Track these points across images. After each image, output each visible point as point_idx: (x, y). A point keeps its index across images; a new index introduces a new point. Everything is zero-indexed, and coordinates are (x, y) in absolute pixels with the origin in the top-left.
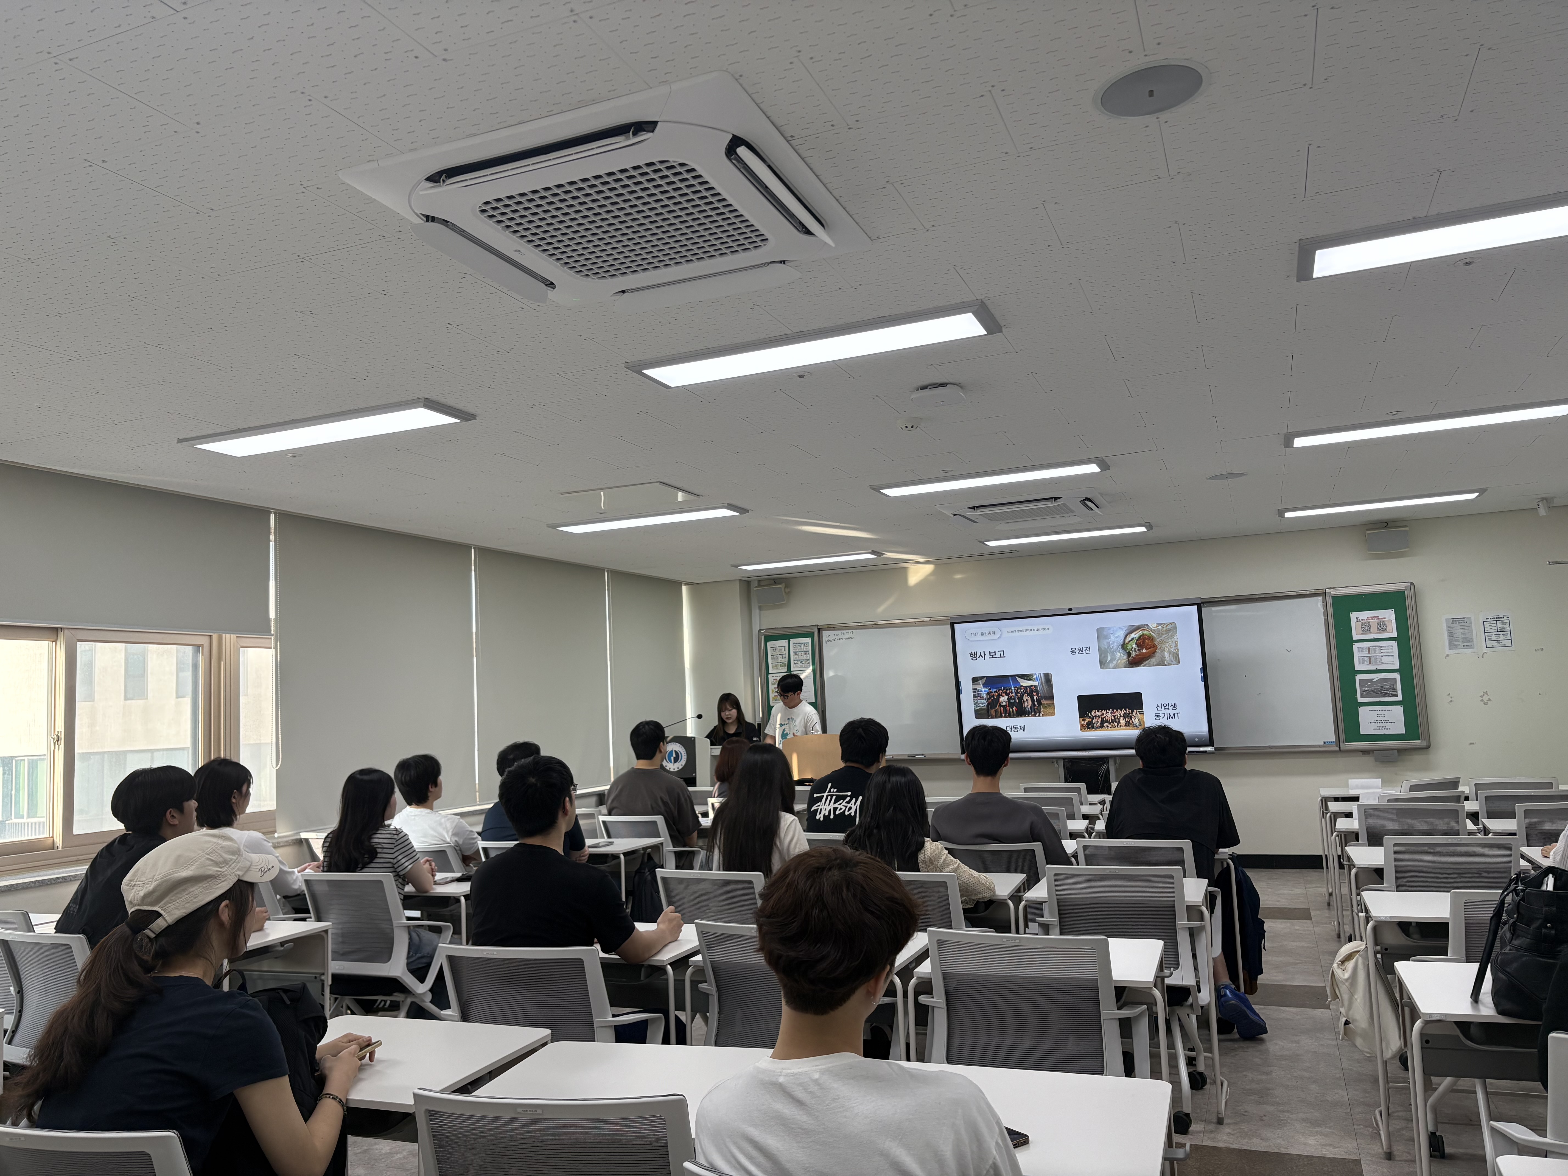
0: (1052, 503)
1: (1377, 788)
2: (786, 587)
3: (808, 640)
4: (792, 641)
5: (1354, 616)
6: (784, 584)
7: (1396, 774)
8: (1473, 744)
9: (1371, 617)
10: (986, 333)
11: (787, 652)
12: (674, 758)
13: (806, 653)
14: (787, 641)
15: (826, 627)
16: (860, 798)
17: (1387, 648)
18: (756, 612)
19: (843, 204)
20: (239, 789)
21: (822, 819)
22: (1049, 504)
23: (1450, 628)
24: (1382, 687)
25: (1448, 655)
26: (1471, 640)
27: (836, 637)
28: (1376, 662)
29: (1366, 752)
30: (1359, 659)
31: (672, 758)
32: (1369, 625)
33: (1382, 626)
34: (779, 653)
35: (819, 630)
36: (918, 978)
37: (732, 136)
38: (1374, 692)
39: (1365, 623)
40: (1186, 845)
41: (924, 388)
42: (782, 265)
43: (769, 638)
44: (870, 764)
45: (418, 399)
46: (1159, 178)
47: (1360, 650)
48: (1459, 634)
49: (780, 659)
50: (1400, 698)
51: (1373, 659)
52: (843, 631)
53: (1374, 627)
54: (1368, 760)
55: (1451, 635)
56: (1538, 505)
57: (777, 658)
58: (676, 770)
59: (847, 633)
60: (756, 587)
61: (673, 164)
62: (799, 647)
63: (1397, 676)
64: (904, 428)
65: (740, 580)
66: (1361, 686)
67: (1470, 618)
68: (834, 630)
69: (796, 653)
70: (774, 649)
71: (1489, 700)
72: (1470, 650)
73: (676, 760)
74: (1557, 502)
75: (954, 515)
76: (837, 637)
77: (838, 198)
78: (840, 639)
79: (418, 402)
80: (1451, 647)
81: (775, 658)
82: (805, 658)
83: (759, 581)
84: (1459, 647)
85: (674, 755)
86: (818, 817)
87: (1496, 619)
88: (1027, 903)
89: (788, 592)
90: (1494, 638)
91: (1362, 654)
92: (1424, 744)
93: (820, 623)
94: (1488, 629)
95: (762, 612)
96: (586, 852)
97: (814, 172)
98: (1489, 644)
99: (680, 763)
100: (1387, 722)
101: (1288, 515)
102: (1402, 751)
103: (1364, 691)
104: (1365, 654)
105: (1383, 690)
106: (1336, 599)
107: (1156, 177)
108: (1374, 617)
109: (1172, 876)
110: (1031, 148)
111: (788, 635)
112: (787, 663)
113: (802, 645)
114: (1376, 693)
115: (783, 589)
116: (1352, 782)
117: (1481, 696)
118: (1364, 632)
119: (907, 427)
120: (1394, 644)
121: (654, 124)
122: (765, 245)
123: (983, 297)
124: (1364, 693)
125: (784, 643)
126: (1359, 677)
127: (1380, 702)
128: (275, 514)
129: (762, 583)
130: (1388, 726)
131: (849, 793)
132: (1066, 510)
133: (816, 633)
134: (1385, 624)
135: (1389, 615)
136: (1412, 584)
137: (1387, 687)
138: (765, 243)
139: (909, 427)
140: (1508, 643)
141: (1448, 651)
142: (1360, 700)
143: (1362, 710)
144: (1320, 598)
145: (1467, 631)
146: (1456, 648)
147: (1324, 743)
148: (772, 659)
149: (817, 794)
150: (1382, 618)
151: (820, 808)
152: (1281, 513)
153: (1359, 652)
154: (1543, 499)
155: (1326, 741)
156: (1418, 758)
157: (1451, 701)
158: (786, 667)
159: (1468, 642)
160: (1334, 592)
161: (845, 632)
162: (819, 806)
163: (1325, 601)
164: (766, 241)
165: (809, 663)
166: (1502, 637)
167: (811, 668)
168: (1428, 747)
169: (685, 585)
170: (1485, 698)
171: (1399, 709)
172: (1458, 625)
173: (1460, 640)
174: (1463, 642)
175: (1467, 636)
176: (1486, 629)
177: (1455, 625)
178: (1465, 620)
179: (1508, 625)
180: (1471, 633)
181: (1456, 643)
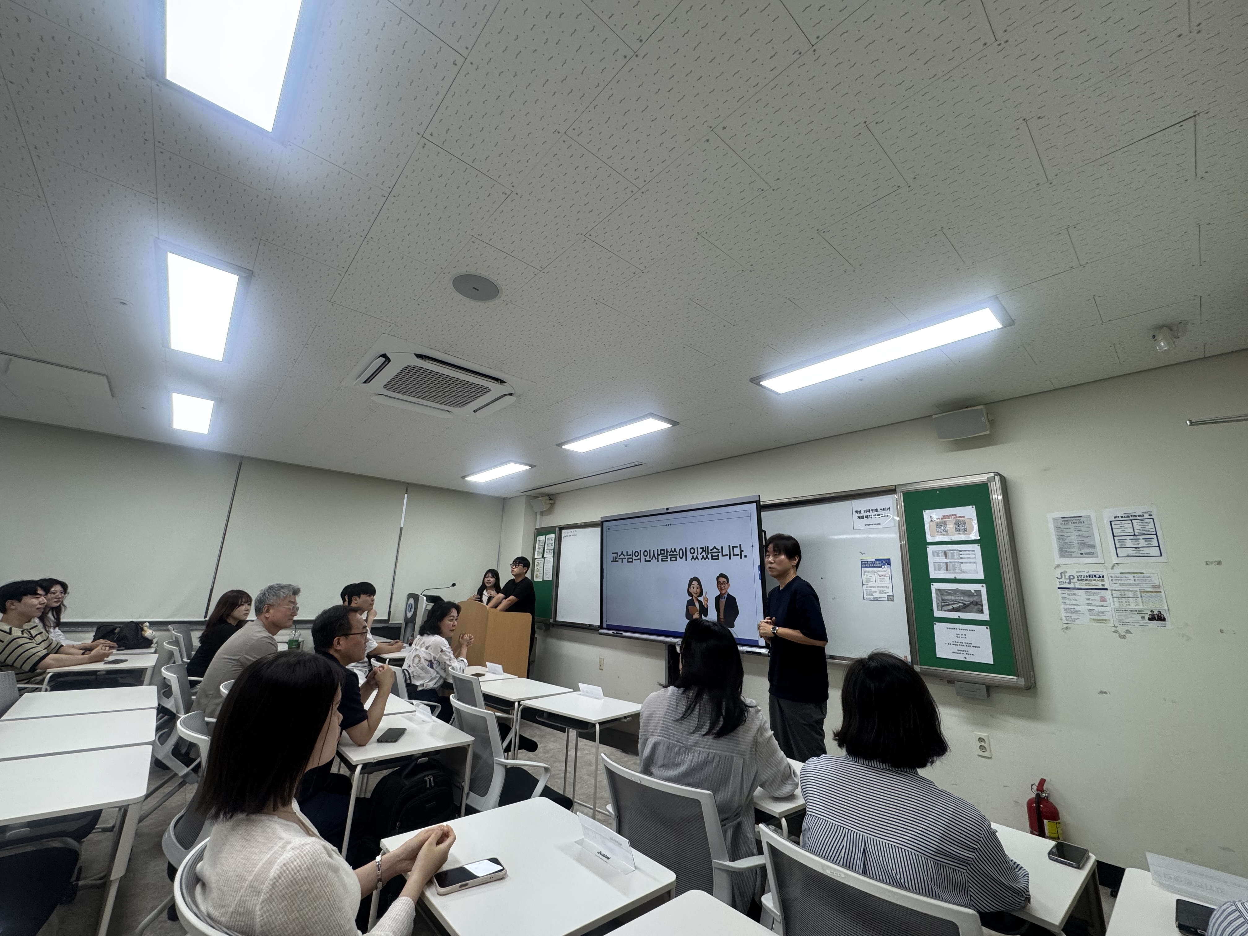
2: (550, 499)
3: (555, 534)
4: (547, 536)
5: (927, 514)
9: (947, 516)
11: (544, 544)
13: (552, 545)
15: (565, 526)
17: (967, 552)
18: (538, 516)
23: (1058, 529)
24: (964, 601)
28: (954, 569)
30: (935, 565)
32: (945, 524)
33: (961, 526)
34: (541, 545)
35: (561, 529)
38: (955, 606)
39: (940, 522)
43: (538, 534)
47: (936, 554)
48: (1073, 538)
49: (541, 549)
50: (986, 616)
51: (950, 566)
55: (1061, 539)
59: (574, 531)
62: (550, 541)
63: (982, 588)
66: (938, 598)
67: (1088, 517)
68: (569, 529)
69: (548, 544)
70: (540, 541)
72: (1091, 560)
76: (569, 534)
78: (571, 536)
80: (1063, 555)
82: (551, 548)
84: (1074, 555)
87: (1131, 518)
89: (551, 503)
90: (1129, 543)
91: (937, 559)
93: (562, 524)
94: (1119, 531)
95: (542, 517)
98: (1121, 552)
100: (969, 645)
103: (942, 604)
104: (942, 559)
105: (967, 604)
106: (909, 496)
108: (950, 515)
111: (547, 532)
112: (543, 551)
114: (956, 608)
115: (543, 501)
118: (939, 533)
120: (977, 548)
124: (942, 606)
125: (543, 537)
127: (961, 619)
130: (971, 650)
133: (559, 531)
134: (965, 523)
135: (969, 513)
136: (996, 474)
140: (1154, 551)
141: (1058, 560)
142: (937, 614)
143: (938, 627)
144: (894, 495)
145: (1085, 534)
146: (1070, 556)
148: (538, 548)
150: (960, 517)
153: (934, 556)
157: (1067, 628)
158: (542, 554)
159: (1088, 548)
160: (905, 488)
163: (897, 499)
166: (1142, 543)
168: (1033, 688)
171: (986, 631)
172: (1070, 526)
173: (1076, 546)
174: (1080, 548)
175: (1086, 540)
176: (1115, 531)
177: (1068, 526)
178: (1082, 519)
179: (1151, 526)
180: (1091, 536)
181: (1069, 550)
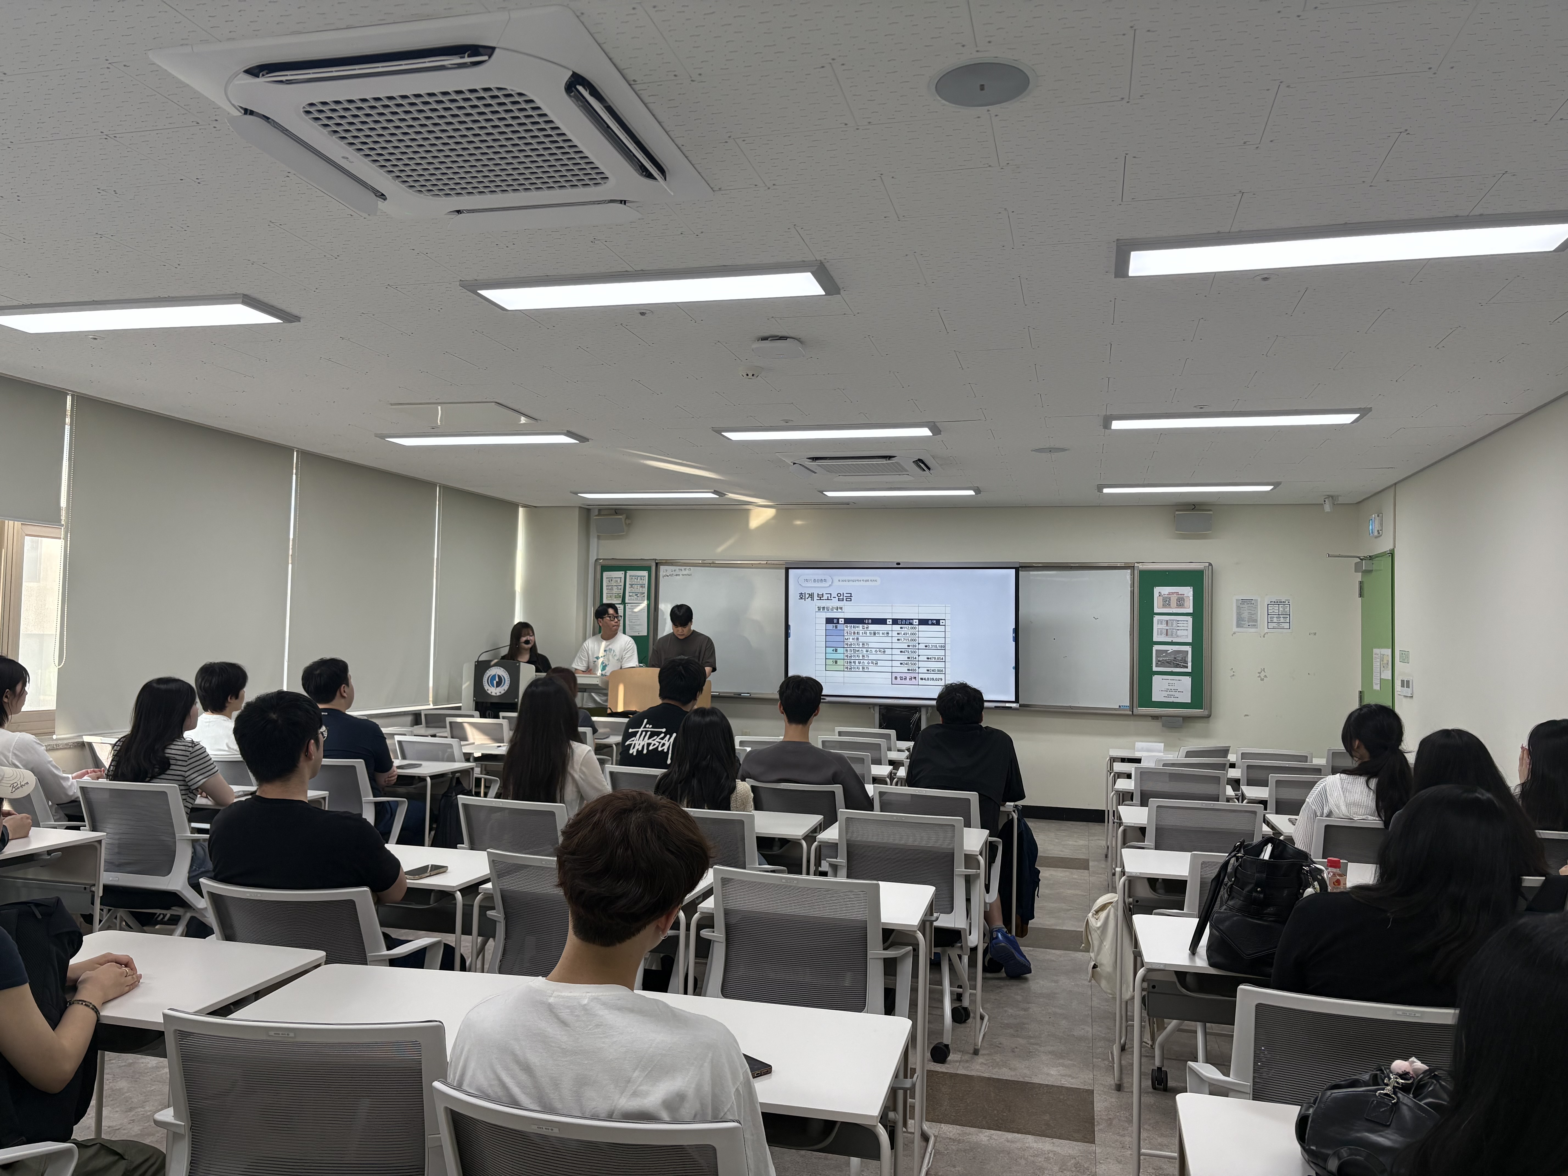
0: (886, 461)
1: (1160, 751)
2: (627, 518)
3: (645, 573)
4: (629, 573)
5: (1157, 590)
6: (624, 516)
7: (1179, 739)
8: (1248, 716)
9: (1172, 593)
10: (824, 294)
11: (622, 584)
12: (497, 682)
13: (642, 586)
14: (623, 572)
15: (664, 561)
16: (674, 735)
17: (1183, 622)
18: (594, 541)
19: (685, 152)
20: (12, 688)
21: (635, 754)
22: (884, 461)
23: (1238, 608)
24: (1175, 658)
25: (1234, 633)
26: (1256, 621)
27: (673, 573)
28: (1172, 635)
29: (1155, 717)
30: (1158, 631)
31: (495, 682)
32: (1170, 600)
33: (1180, 602)
34: (615, 584)
35: (657, 564)
36: (702, 913)
37: (571, 73)
38: (1168, 662)
39: (1166, 597)
40: (973, 797)
41: (765, 339)
42: (622, 206)
43: (605, 568)
44: (686, 702)
45: (236, 294)
46: (990, 166)
47: (1160, 622)
48: (1245, 615)
49: (615, 590)
50: (1189, 670)
51: (1169, 633)
52: (680, 568)
53: (1174, 602)
54: (1157, 724)
55: (1239, 615)
56: (1325, 501)
57: (612, 589)
58: (498, 694)
59: (685, 569)
60: (596, 516)
61: (511, 92)
62: (636, 580)
63: (1189, 649)
64: (745, 376)
65: (580, 507)
66: (1157, 656)
67: (1256, 601)
68: (672, 565)
69: (631, 585)
70: (610, 579)
71: (1266, 676)
72: (1253, 630)
73: (499, 684)
74: (1341, 500)
75: (794, 464)
76: (675, 573)
77: (680, 146)
78: (677, 575)
79: (236, 298)
80: (1239, 625)
81: (610, 588)
82: (641, 591)
83: (600, 510)
84: (1245, 626)
85: (497, 680)
86: (631, 752)
87: (1279, 603)
88: (820, 844)
89: (629, 524)
90: (1275, 620)
91: (1160, 626)
92: (1206, 713)
93: (659, 557)
94: (1271, 611)
95: (600, 541)
96: (395, 773)
97: (656, 119)
98: (1271, 625)
99: (503, 688)
100: (1176, 690)
101: (1106, 491)
102: (1186, 719)
103: (1159, 661)
104: (1164, 626)
105: (1177, 661)
106: (1142, 573)
107: (987, 165)
108: (1174, 593)
109: (954, 826)
110: (869, 123)
111: (625, 567)
112: (622, 595)
113: (639, 578)
114: (1169, 663)
115: (623, 520)
116: (1139, 745)
117: (1259, 673)
118: (1164, 606)
119: (747, 375)
120: (1190, 619)
121: (490, 51)
122: (605, 183)
123: (822, 258)
124: (1159, 663)
125: (621, 574)
126: (1156, 648)
127: (1172, 672)
128: (73, 396)
129: (603, 513)
130: (1177, 694)
131: (664, 730)
132: (900, 469)
133: (653, 567)
134: (1184, 600)
135: (1188, 592)
136: (1210, 564)
137: (1179, 659)
138: (605, 181)
139: (750, 375)
140: (1287, 626)
141: (1235, 629)
142: (1155, 669)
143: (1156, 679)
144: (1129, 571)
145: (1253, 612)
146: (1242, 627)
147: (1120, 707)
148: (607, 589)
149: (632, 729)
150: (1181, 595)
151: (634, 743)
152: (1100, 488)
153: (1158, 625)
154: (1329, 496)
155: (1121, 705)
156: (1199, 726)
157: (1233, 675)
158: (621, 599)
159: (1253, 622)
160: (1141, 566)
161: (683, 568)
162: (633, 741)
163: (1133, 574)
164: (607, 180)
165: (644, 596)
166: (1282, 620)
167: (646, 603)
168: (1209, 716)
169: (522, 507)
170: (1262, 675)
171: (1187, 680)
172: (1246, 606)
173: (1247, 620)
174: (1248, 622)
175: (1253, 616)
176: (1269, 611)
177: (1243, 606)
178: (1253, 602)
179: (1288, 609)
180: (1256, 614)
181: (1242, 622)
